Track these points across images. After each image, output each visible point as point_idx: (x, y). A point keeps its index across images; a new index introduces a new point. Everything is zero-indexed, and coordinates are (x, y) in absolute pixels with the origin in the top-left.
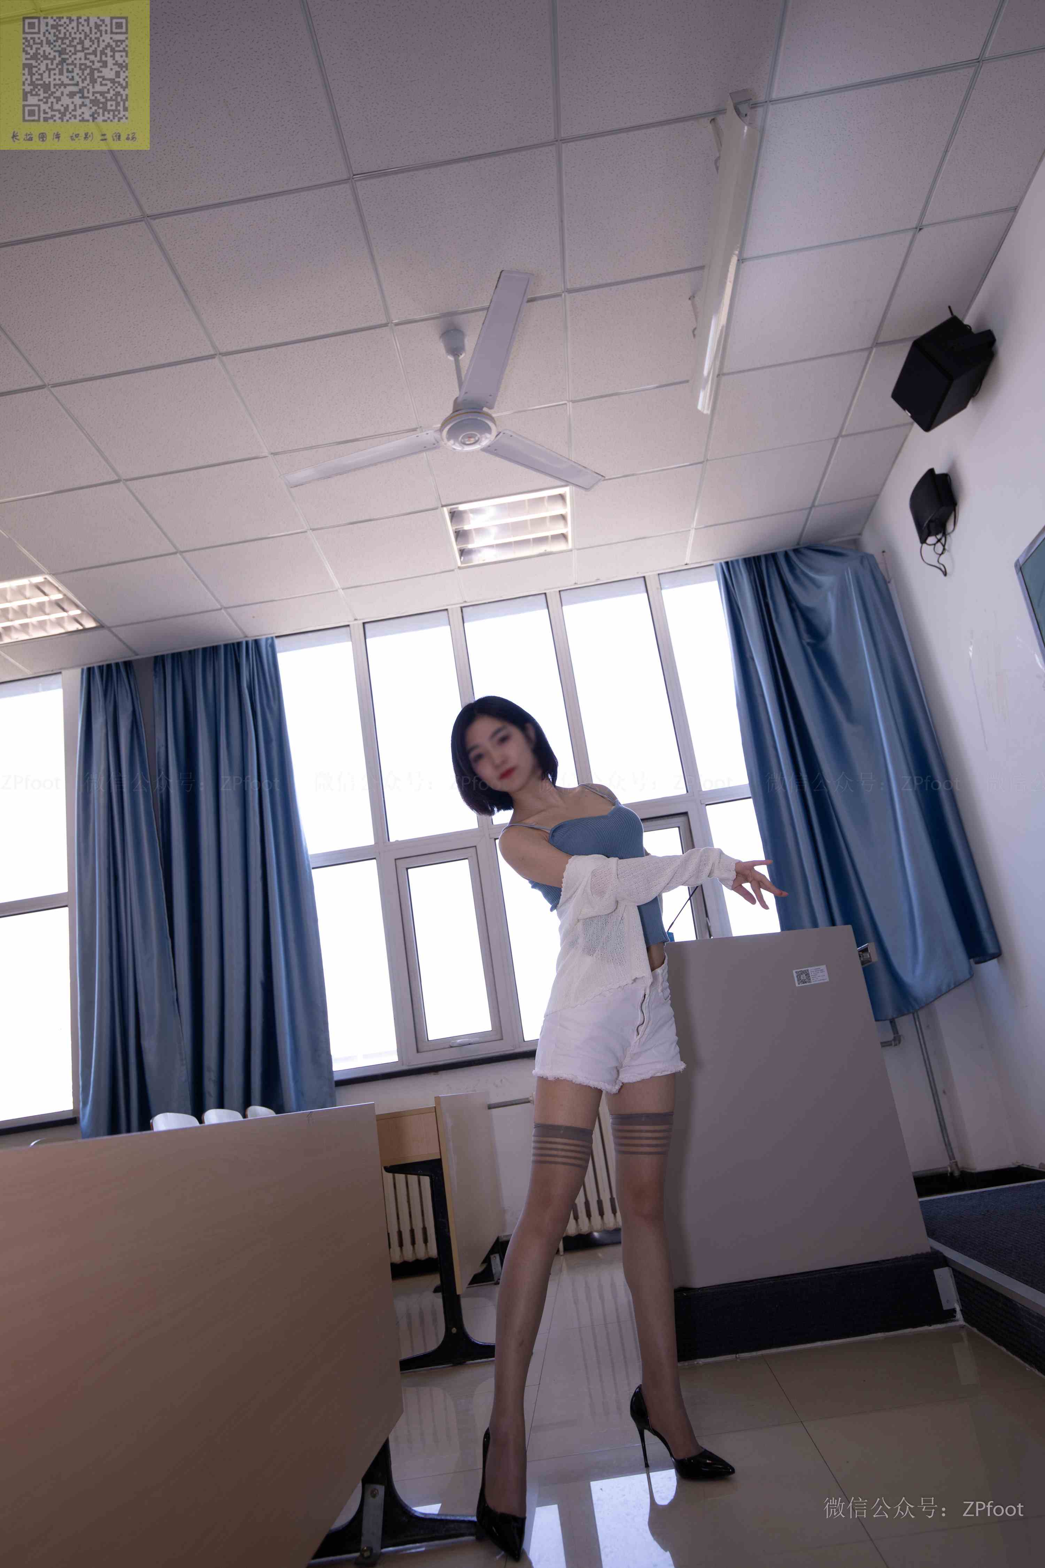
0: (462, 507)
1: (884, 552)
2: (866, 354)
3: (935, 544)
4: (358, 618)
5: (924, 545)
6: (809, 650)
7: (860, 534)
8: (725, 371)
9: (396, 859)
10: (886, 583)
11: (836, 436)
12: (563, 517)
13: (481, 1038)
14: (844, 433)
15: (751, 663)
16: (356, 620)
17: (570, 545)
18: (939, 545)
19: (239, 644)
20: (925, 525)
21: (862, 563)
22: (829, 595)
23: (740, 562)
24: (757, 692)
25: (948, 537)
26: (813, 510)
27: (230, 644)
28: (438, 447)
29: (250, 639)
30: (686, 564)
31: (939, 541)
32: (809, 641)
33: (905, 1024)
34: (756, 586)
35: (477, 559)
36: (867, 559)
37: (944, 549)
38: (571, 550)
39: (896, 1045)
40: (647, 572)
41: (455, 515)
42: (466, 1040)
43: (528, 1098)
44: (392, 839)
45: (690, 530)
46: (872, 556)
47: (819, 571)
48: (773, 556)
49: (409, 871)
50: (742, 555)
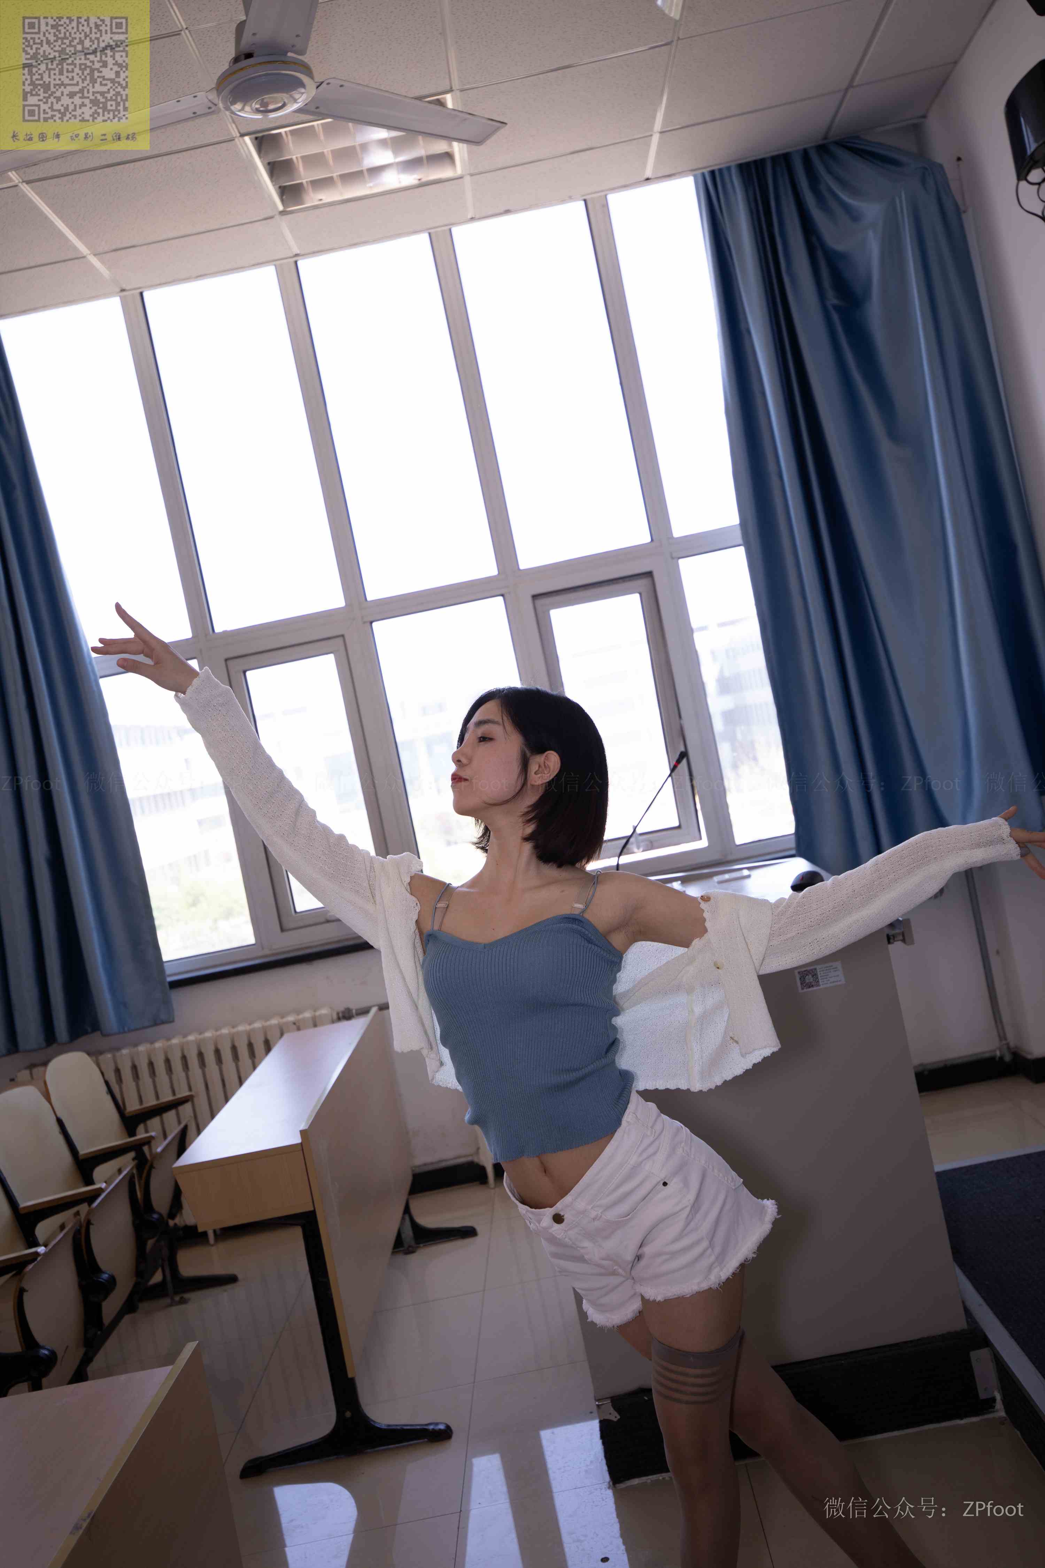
1: (958, 160)
5: (1023, 180)
6: (835, 317)
7: (924, 117)
9: (226, 658)
15: (746, 338)
16: (124, 290)
17: (459, 169)
20: (1026, 150)
21: (924, 181)
22: (871, 234)
23: (734, 171)
24: (756, 387)
26: (851, 91)
32: (835, 302)
34: (758, 211)
35: (310, 199)
36: (932, 173)
38: (460, 177)
40: (585, 195)
44: (219, 628)
45: (651, 132)
46: (940, 166)
47: (856, 191)
48: (786, 158)
49: (248, 673)
50: (735, 161)
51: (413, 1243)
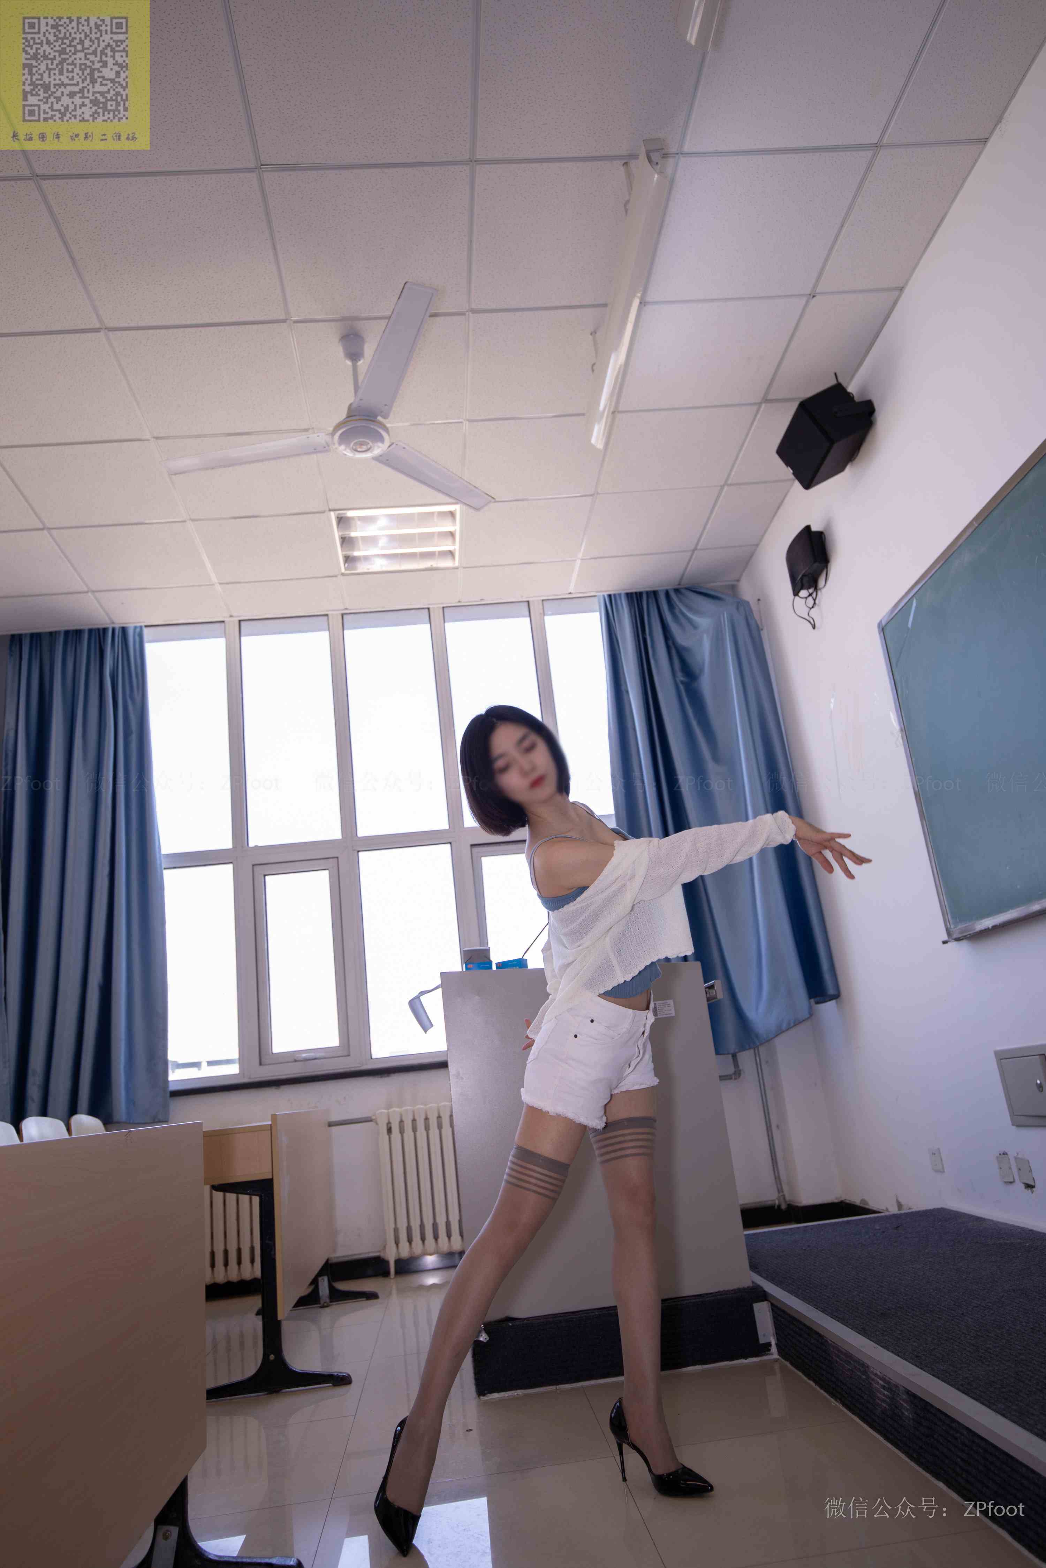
0: (350, 514)
1: (759, 600)
2: (755, 408)
3: (806, 598)
4: (234, 615)
5: (797, 598)
6: (682, 687)
7: (738, 581)
8: (621, 409)
9: (253, 865)
10: (759, 630)
11: (722, 483)
12: (452, 534)
13: (328, 1053)
14: (729, 482)
15: (625, 697)
16: (231, 616)
17: (457, 564)
18: (810, 598)
19: (105, 630)
20: (799, 578)
21: (738, 609)
22: (705, 637)
23: (623, 597)
24: (629, 725)
25: (819, 593)
26: (696, 552)
27: (95, 630)
28: (327, 451)
29: (117, 626)
30: (570, 593)
31: (810, 595)
32: (682, 679)
33: (746, 1058)
34: (636, 621)
35: (362, 567)
36: (742, 606)
37: (815, 603)
38: (457, 568)
39: (735, 1079)
40: (532, 597)
41: (342, 521)
42: (312, 1055)
43: (370, 1117)
44: (252, 844)
45: (575, 560)
46: (748, 603)
47: (697, 612)
48: (655, 593)
49: (267, 877)
50: (625, 590)
51: (328, 1300)
